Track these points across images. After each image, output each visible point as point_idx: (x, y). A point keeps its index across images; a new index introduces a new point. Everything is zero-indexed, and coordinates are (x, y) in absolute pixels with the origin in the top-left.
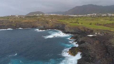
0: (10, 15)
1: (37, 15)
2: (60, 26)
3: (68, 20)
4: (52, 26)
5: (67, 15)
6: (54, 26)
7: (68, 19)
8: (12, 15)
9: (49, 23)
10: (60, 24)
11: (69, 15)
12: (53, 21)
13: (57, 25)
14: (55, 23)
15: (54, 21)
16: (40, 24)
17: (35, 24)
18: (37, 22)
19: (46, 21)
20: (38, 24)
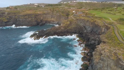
0: (29, 4)
1: (64, 3)
2: (87, 27)
3: (111, 11)
5: (109, 2)
6: (74, 26)
7: (110, 9)
8: (30, 4)
10: (88, 21)
11: (113, 2)
13: (82, 25)
16: (55, 17)
17: (47, 18)
18: (50, 15)
19: (68, 13)
20: (51, 18)
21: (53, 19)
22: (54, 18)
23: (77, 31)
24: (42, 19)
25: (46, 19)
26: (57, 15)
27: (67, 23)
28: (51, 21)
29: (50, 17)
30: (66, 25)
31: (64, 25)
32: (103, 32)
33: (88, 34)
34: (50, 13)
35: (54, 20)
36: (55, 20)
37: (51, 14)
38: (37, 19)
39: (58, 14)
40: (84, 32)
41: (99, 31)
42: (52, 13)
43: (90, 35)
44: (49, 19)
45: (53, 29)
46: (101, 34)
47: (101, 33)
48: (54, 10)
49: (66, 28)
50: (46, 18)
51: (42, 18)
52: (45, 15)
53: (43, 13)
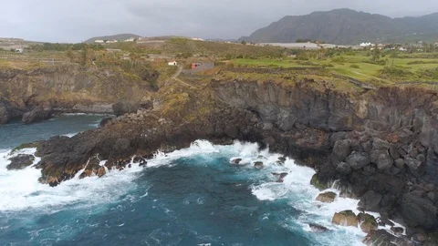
4: (183, 114)
6: (207, 111)
9: (159, 82)
12: (190, 66)
13: (236, 103)
14: (215, 85)
15: (202, 68)
16: (96, 87)
17: (54, 89)
18: (71, 75)
19: (146, 71)
20: (78, 89)
21: (84, 95)
22: (90, 87)
23: (228, 127)
24: (33, 96)
25: (51, 96)
26: (105, 75)
27: (177, 98)
28: (75, 102)
29: (73, 87)
30: (174, 105)
31: (168, 107)
32: (361, 116)
33: (283, 135)
34: (72, 66)
35: (92, 99)
36: (96, 99)
37: (75, 72)
38: (7, 95)
39: (107, 73)
40: (260, 128)
41: (341, 114)
42: (80, 69)
43: (301, 137)
44: (70, 95)
45: (120, 125)
46: (349, 126)
47: (350, 121)
48: (88, 56)
49: (180, 121)
50: (49, 90)
51: (30, 89)
52: (44, 78)
53: (36, 68)
